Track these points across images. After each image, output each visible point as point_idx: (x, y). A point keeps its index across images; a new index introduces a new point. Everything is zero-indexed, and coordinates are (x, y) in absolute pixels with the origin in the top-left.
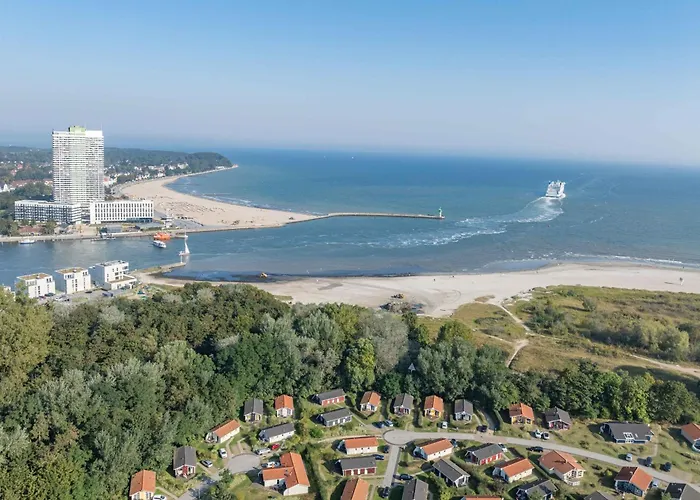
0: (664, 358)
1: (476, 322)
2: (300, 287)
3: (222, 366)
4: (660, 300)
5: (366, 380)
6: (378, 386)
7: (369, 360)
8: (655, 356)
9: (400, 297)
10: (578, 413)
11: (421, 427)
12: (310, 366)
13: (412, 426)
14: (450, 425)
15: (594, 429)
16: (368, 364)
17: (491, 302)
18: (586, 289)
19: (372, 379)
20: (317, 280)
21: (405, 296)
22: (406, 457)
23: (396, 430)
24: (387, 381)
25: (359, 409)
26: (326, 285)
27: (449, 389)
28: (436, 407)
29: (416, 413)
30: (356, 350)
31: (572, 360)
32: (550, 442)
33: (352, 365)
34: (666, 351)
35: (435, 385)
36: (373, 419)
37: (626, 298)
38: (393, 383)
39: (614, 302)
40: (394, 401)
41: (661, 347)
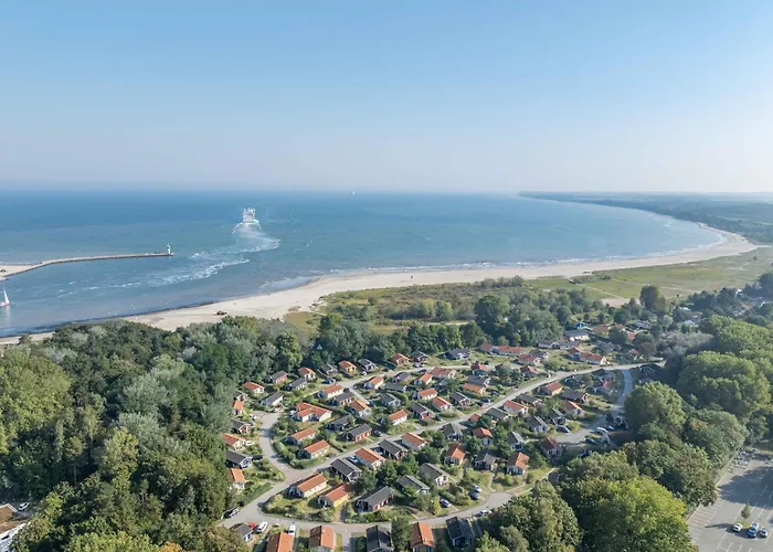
5: (298, 360)
6: (307, 363)
7: (296, 346)
8: (436, 321)
10: (429, 351)
12: (258, 358)
13: (345, 378)
14: (368, 373)
15: (441, 357)
16: (296, 349)
19: (301, 359)
23: (340, 382)
24: (313, 358)
25: (303, 378)
27: (354, 354)
28: (351, 369)
29: (341, 372)
30: (286, 340)
33: (286, 352)
34: (441, 317)
35: (344, 354)
36: (319, 381)
37: (388, 294)
38: (316, 358)
39: (383, 297)
40: (321, 370)
41: (438, 315)
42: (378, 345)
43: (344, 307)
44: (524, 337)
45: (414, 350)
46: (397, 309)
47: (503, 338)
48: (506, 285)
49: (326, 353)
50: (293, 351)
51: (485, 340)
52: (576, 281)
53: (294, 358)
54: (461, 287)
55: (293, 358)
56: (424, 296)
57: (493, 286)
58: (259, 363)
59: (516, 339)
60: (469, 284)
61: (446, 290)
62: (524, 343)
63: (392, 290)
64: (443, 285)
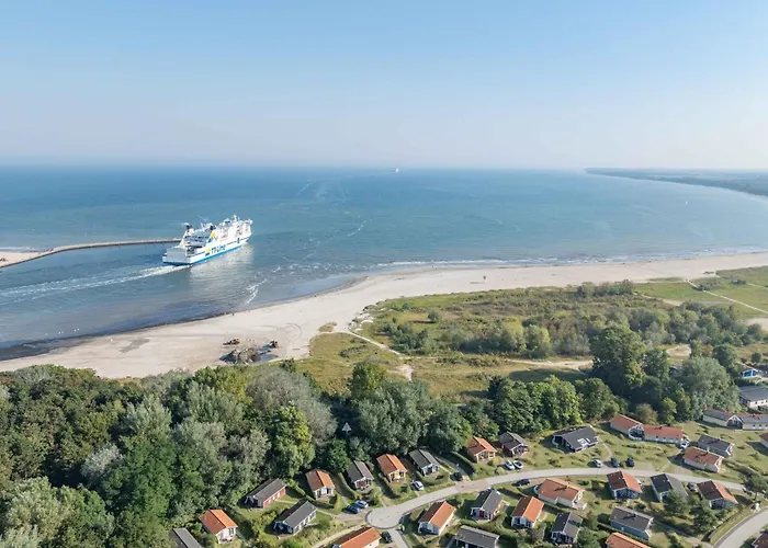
0: (535, 356)
1: (342, 355)
2: (91, 353)
3: (115, 497)
4: (482, 301)
5: (306, 458)
6: (323, 461)
7: (303, 432)
8: (526, 356)
9: (236, 342)
10: (529, 433)
11: (398, 497)
12: (233, 460)
13: (387, 499)
14: (427, 484)
15: (547, 442)
16: (304, 437)
17: (336, 330)
18: (411, 299)
19: (312, 456)
20: (110, 338)
21: (241, 340)
22: (413, 539)
23: (375, 510)
24: (332, 453)
25: (313, 496)
26: (126, 344)
27: (403, 443)
28: (398, 473)
29: (380, 482)
30: (286, 423)
31: (469, 377)
32: (526, 471)
33: (285, 445)
34: (534, 350)
35: (386, 442)
36: (339, 505)
37: (455, 303)
38: (338, 454)
39: (448, 309)
40: (345, 474)
41: (528, 347)
42: (443, 427)
43: (394, 327)
44: (680, 406)
45: (503, 431)
46: (469, 337)
47: (646, 408)
48: (611, 293)
49: (356, 442)
50: (298, 442)
51: (616, 407)
52: (702, 286)
53: (299, 454)
54: (552, 294)
55: (296, 455)
56: (503, 309)
57: (594, 295)
58: (235, 470)
59: (668, 408)
60: (561, 289)
61: (532, 298)
62: (681, 416)
63: (459, 297)
64: (527, 292)
